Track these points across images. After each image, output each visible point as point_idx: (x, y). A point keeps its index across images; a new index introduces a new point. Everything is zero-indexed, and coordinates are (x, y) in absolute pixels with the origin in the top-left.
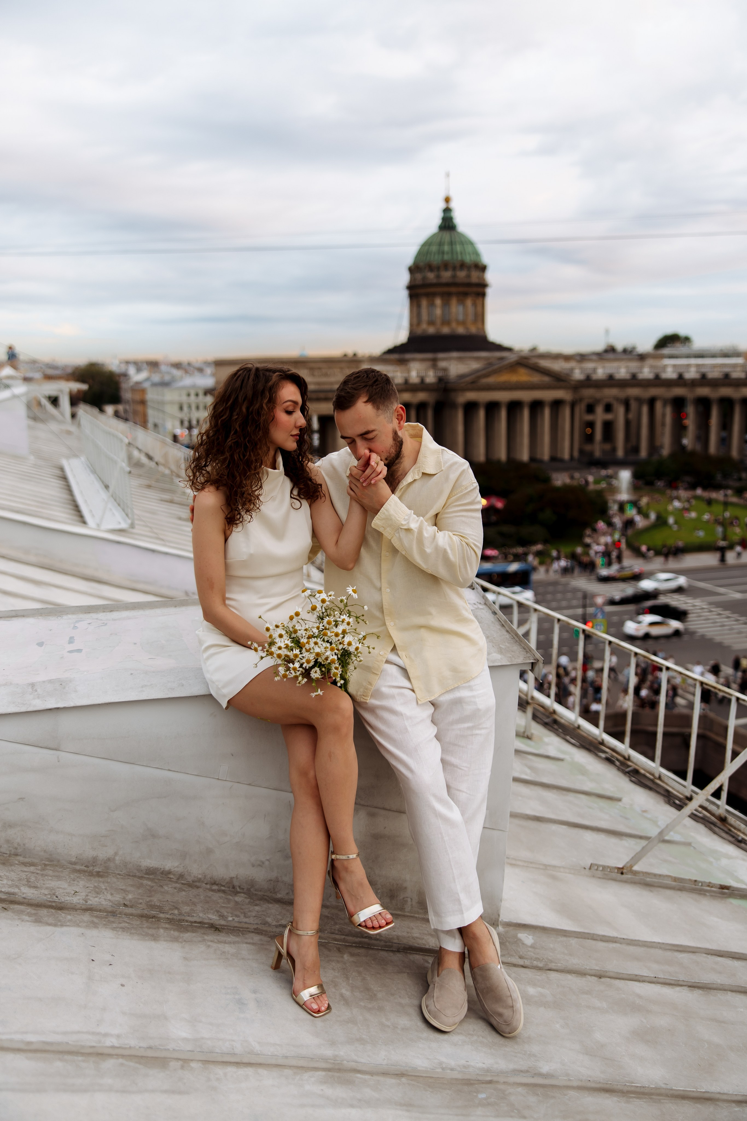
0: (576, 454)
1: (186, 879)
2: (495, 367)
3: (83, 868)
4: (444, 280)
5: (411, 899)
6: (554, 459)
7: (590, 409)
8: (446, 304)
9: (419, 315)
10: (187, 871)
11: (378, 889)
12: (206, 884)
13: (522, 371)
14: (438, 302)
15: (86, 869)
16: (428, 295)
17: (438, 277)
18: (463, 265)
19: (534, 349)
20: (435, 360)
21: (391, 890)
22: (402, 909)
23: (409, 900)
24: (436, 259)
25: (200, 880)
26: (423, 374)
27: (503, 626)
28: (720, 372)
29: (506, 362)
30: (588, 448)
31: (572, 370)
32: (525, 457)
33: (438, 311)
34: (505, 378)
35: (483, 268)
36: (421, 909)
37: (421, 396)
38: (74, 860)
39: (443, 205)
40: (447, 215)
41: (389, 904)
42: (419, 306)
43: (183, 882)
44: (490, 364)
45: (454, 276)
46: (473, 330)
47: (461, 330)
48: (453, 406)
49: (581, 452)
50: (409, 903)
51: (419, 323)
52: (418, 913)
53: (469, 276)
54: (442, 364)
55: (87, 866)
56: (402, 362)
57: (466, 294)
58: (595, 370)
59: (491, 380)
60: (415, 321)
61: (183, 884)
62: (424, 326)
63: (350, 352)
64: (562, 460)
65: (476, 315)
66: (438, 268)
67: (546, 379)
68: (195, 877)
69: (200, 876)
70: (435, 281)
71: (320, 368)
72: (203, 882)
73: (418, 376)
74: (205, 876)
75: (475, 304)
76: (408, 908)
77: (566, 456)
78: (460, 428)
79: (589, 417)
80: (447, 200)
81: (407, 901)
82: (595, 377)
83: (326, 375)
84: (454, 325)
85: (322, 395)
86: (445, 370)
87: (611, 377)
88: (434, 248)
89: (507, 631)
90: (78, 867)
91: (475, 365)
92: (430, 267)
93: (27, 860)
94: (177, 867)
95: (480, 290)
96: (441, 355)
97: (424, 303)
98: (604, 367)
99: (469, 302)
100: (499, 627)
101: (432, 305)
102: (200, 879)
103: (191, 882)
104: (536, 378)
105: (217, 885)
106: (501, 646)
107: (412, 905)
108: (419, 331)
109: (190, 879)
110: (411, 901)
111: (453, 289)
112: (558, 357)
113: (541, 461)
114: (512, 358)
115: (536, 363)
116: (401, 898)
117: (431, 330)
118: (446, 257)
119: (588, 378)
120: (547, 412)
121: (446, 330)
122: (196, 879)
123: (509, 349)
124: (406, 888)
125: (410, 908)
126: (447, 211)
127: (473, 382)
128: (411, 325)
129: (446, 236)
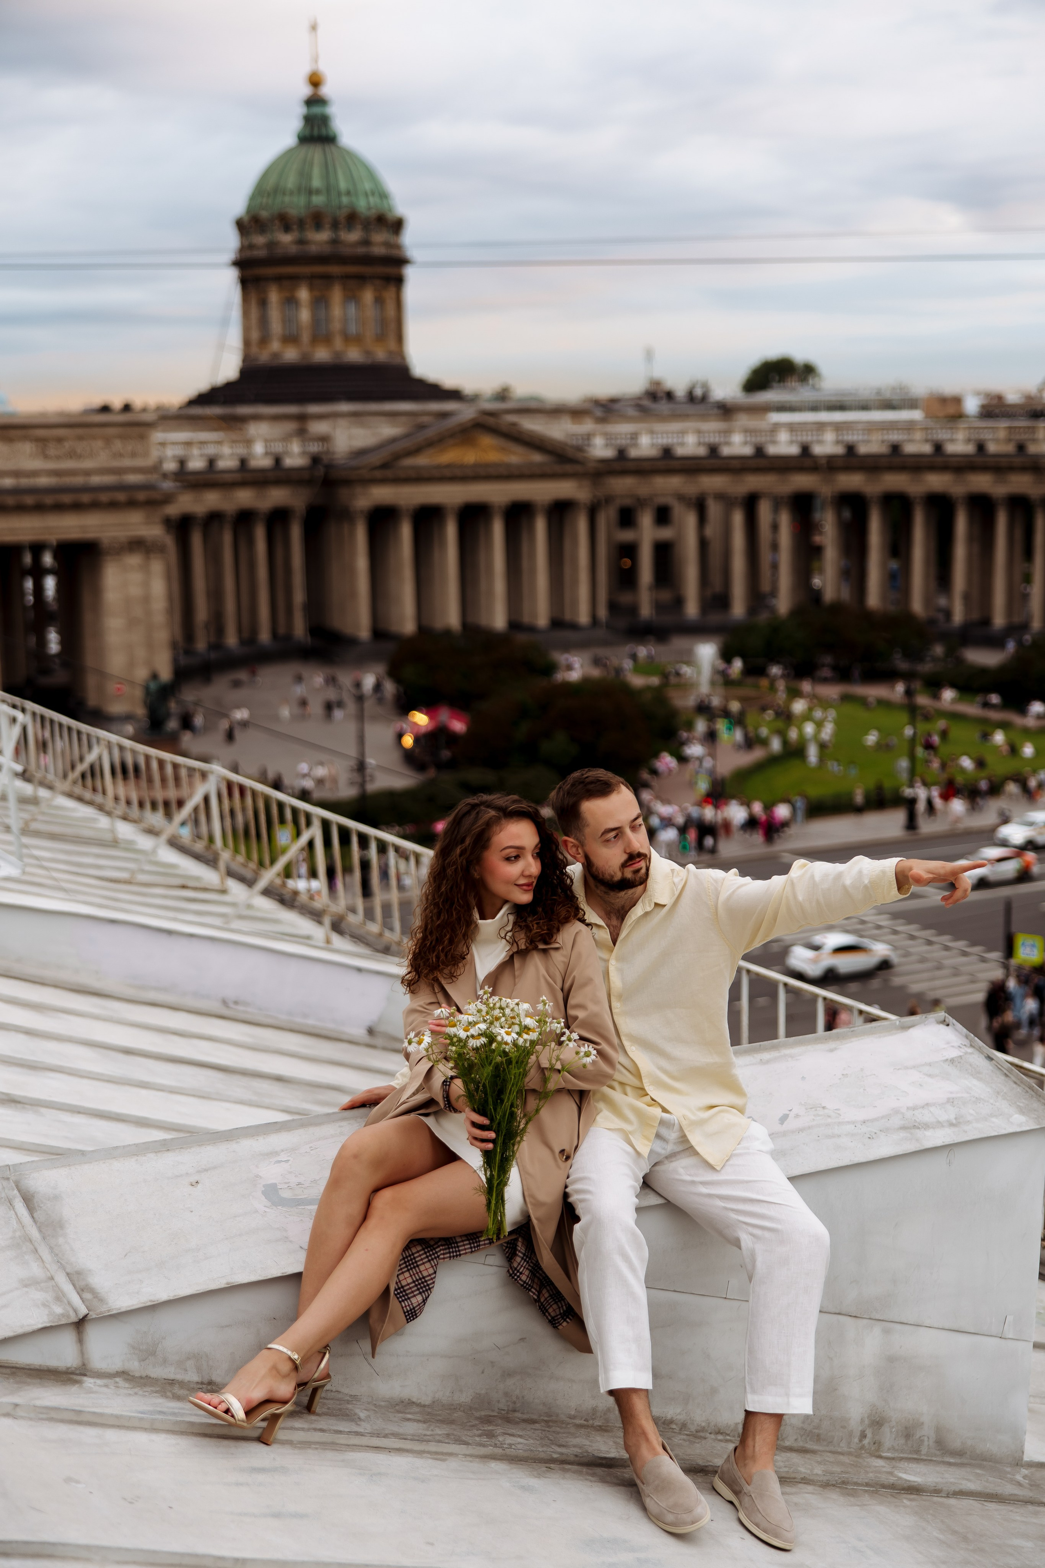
0: (603, 613)
1: (689, 1429)
2: (430, 433)
3: (582, 1422)
4: (313, 249)
5: (928, 1438)
6: (557, 623)
7: (627, 518)
8: (320, 302)
9: (264, 322)
10: (690, 1418)
11: (893, 1427)
12: (710, 1433)
13: (487, 440)
14: (303, 294)
15: (585, 1423)
16: (279, 279)
17: (301, 242)
18: (352, 218)
19: (503, 395)
20: (302, 418)
21: (906, 1428)
22: (918, 1452)
23: (926, 1439)
24: (296, 205)
25: (703, 1430)
26: (278, 448)
27: (1006, 1075)
28: (883, 442)
29: (452, 422)
30: (625, 598)
31: (589, 437)
32: (499, 621)
33: (305, 315)
34: (450, 456)
35: (398, 225)
36: (939, 1450)
37: (277, 496)
38: (573, 1413)
39: (306, 91)
40: (316, 110)
41: (904, 1447)
42: (263, 303)
43: (686, 1432)
44: (422, 427)
45: (335, 242)
46: (381, 355)
47: (354, 355)
48: (346, 515)
49: (613, 606)
50: (926, 1443)
51: (264, 340)
52: (936, 1456)
53: (366, 242)
54: (318, 428)
55: (586, 1420)
56: (233, 423)
57: (362, 279)
58: (634, 436)
59: (422, 460)
60: (255, 335)
61: (687, 1435)
62: (275, 346)
63: (117, 403)
64: (574, 626)
65: (383, 322)
66: (301, 224)
67: (537, 458)
68: (698, 1426)
69: (703, 1424)
70: (293, 250)
71: (60, 440)
72: (707, 1431)
73: (267, 454)
74: (709, 1423)
75: (379, 301)
76: (924, 1450)
77: (584, 618)
78: (362, 563)
79: (626, 536)
80: (315, 81)
81: (923, 1441)
82: (633, 453)
83: (72, 455)
84: (338, 344)
85: (67, 499)
86: (324, 439)
87: (667, 452)
88: (291, 182)
89: (1015, 1083)
90: (578, 1422)
91: (388, 430)
92: (285, 222)
93: (525, 1416)
94: (680, 1414)
95: (390, 270)
96: (314, 409)
97: (274, 296)
98: (652, 432)
99: (368, 296)
100: (1003, 1078)
101: (291, 301)
102: (704, 1427)
103: (695, 1433)
104: (516, 456)
105: (722, 1434)
106: (1018, 1103)
107: (929, 1445)
108: (264, 357)
109: (693, 1428)
110: (928, 1441)
111: (335, 270)
112: (557, 411)
113: (531, 629)
114: (466, 413)
115: (514, 424)
116: (917, 1437)
117: (291, 355)
118: (318, 200)
119: (622, 454)
120: (540, 526)
121: (322, 355)
122: (699, 1428)
123: (455, 395)
124: (923, 1423)
125: (926, 1450)
126: (315, 101)
127: (385, 466)
128: (247, 343)
129: (316, 153)
